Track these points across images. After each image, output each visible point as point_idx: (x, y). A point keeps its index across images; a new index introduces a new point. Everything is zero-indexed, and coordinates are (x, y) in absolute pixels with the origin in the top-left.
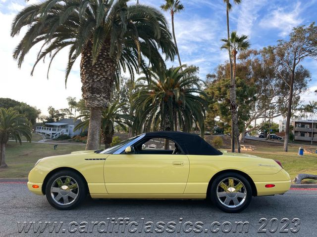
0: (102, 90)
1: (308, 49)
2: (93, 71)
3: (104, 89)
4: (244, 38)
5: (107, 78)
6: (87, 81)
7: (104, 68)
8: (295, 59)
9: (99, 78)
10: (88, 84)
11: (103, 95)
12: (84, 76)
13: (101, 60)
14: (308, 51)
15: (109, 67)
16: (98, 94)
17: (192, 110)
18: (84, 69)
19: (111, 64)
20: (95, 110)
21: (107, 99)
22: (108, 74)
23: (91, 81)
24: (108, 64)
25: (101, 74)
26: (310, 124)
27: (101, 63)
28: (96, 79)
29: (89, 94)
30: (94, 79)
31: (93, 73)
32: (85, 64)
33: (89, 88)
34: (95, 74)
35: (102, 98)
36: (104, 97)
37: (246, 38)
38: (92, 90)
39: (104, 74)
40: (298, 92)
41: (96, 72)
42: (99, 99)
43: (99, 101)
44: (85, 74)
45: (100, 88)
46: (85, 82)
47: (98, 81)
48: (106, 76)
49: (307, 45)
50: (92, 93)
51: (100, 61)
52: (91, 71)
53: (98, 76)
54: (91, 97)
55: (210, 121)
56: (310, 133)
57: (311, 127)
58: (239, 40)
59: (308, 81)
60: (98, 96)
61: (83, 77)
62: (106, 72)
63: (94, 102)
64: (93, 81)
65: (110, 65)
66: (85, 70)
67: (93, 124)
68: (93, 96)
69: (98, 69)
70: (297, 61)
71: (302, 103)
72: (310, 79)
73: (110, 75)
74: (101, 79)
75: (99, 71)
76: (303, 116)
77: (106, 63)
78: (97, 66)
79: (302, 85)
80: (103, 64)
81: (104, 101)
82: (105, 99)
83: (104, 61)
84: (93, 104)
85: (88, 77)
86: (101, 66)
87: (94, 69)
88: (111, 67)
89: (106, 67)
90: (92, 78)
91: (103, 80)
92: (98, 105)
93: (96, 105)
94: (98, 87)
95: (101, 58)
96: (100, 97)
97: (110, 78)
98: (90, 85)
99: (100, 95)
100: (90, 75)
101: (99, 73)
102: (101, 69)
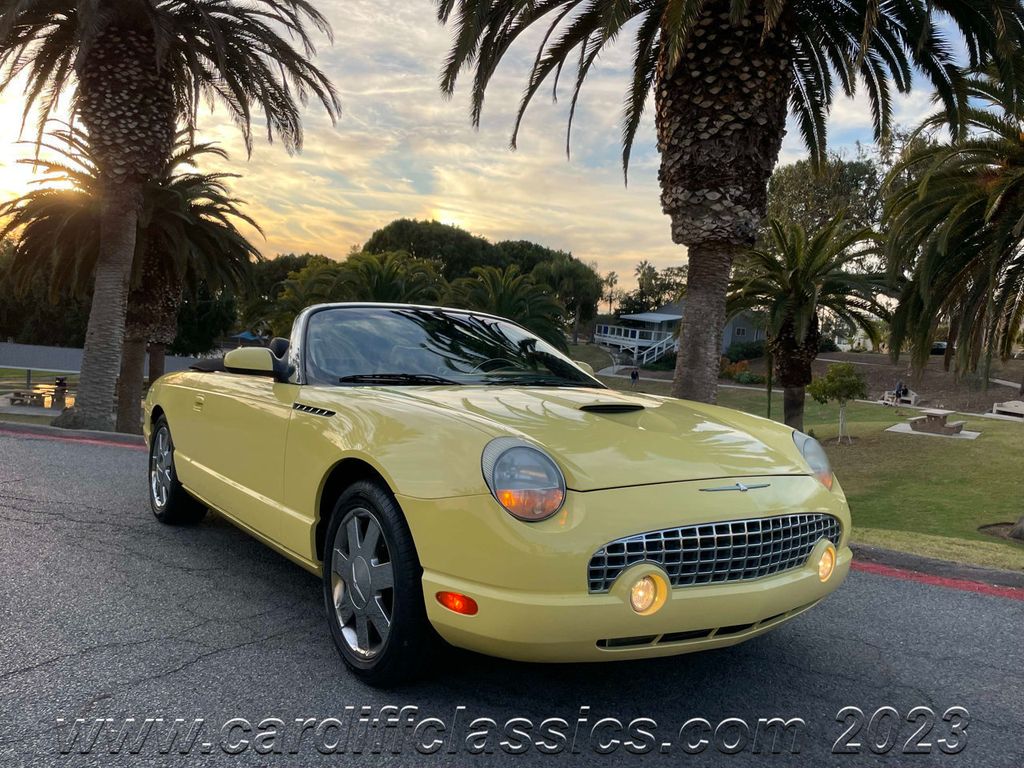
0: (732, 172)
2: (697, 101)
3: (738, 168)
5: (750, 123)
6: (675, 142)
7: (741, 84)
9: (719, 124)
10: (677, 156)
11: (732, 191)
13: (726, 51)
15: (761, 74)
16: (714, 188)
18: (665, 100)
19: (770, 63)
20: (704, 253)
21: (749, 208)
22: (756, 102)
23: (688, 142)
24: (757, 63)
25: (727, 109)
27: (726, 66)
28: (706, 130)
29: (681, 193)
30: (698, 133)
31: (698, 107)
32: (670, 78)
33: (683, 168)
34: (704, 112)
35: (728, 203)
36: (737, 201)
38: (692, 176)
39: (739, 105)
41: (708, 104)
42: (717, 207)
43: (717, 215)
44: (669, 116)
45: (721, 164)
46: (670, 146)
47: (713, 137)
48: (746, 116)
50: (693, 188)
51: (721, 56)
52: (689, 103)
53: (714, 115)
54: (688, 205)
60: (714, 196)
61: (663, 129)
62: (747, 99)
63: (698, 223)
64: (697, 141)
65: (764, 67)
66: (669, 102)
67: (698, 306)
68: (694, 201)
69: (715, 91)
73: (761, 108)
74: (725, 128)
75: (716, 98)
77: (747, 60)
78: (710, 79)
80: (733, 68)
81: (736, 214)
82: (739, 208)
83: (738, 55)
84: (697, 228)
85: (679, 128)
86: (725, 74)
87: (698, 92)
88: (769, 73)
89: (748, 76)
90: (692, 130)
91: (734, 131)
92: (712, 231)
93: (705, 234)
94: (715, 161)
95: (728, 45)
96: (719, 201)
97: (762, 122)
98: (687, 157)
99: (719, 191)
100: (683, 118)
101: (717, 107)
102: (725, 88)
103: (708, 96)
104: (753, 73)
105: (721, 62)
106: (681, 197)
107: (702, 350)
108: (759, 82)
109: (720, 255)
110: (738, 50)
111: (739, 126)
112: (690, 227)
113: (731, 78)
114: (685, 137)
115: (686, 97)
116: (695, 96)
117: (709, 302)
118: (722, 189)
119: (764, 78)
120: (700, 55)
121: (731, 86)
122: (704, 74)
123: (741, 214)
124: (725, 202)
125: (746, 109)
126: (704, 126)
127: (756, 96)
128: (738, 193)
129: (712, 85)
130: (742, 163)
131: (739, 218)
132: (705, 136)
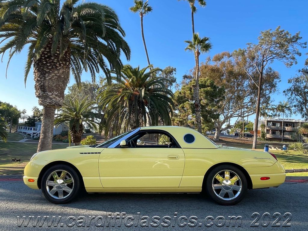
0: (55, 88)
1: (275, 52)
2: (45, 69)
4: (206, 40)
5: (59, 77)
6: (39, 79)
7: (57, 67)
8: (264, 61)
9: (51, 76)
10: (40, 83)
11: (55, 93)
12: (37, 74)
13: (53, 58)
14: (275, 54)
15: (62, 65)
17: (157, 109)
21: (59, 97)
22: (61, 72)
24: (61, 62)
25: (53, 72)
26: (281, 122)
27: (53, 62)
28: (47, 77)
31: (45, 71)
32: (37, 62)
33: (41, 86)
34: (47, 72)
35: (53, 96)
36: (56, 95)
37: (207, 39)
38: (43, 88)
39: (56, 72)
40: (268, 92)
41: (48, 70)
42: (51, 97)
43: (51, 99)
44: (37, 72)
45: (52, 86)
46: (38, 80)
47: (50, 79)
48: (58, 75)
49: (274, 48)
50: (44, 91)
51: (52, 59)
52: (43, 69)
53: (50, 74)
54: (43, 95)
55: (181, 120)
56: (281, 131)
57: (281, 125)
58: (201, 42)
59: (277, 82)
61: (35, 75)
62: (58, 70)
63: (46, 100)
64: (45, 79)
65: (63, 64)
66: (37, 68)
67: (46, 122)
69: (50, 67)
70: (265, 63)
71: (272, 103)
72: (279, 80)
74: (53, 77)
75: (50, 69)
76: (275, 115)
77: (58, 61)
78: (48, 65)
79: (273, 86)
80: (54, 63)
81: (56, 99)
82: (57, 97)
83: (56, 60)
84: (45, 102)
85: (40, 76)
86: (52, 64)
87: (46, 67)
88: (64, 65)
89: (58, 65)
90: (44, 76)
91: (55, 78)
92: (50, 103)
93: (48, 103)
94: (50, 85)
95: (53, 57)
96: (52, 95)
97: (63, 77)
98: (43, 83)
99: (51, 93)
100: (41, 73)
101: (51, 72)
102: (53, 67)
103: (48, 69)
104: (60, 64)
105: (51, 61)
106: (41, 93)
107: (47, 134)
108: (61, 67)
109: (52, 109)
110: (56, 58)
111: (57, 77)
112: (43, 101)
113: (54, 65)
114: (42, 78)
115: (42, 68)
116: (44, 68)
117: (49, 121)
118: (52, 92)
119: (63, 66)
120: (45, 58)
121: (54, 67)
122: (47, 63)
123: (57, 99)
124: (53, 95)
125: (58, 73)
126: (47, 76)
127: (61, 70)
128: (57, 93)
129: (49, 66)
130: (57, 86)
131: (57, 100)
132: (48, 78)
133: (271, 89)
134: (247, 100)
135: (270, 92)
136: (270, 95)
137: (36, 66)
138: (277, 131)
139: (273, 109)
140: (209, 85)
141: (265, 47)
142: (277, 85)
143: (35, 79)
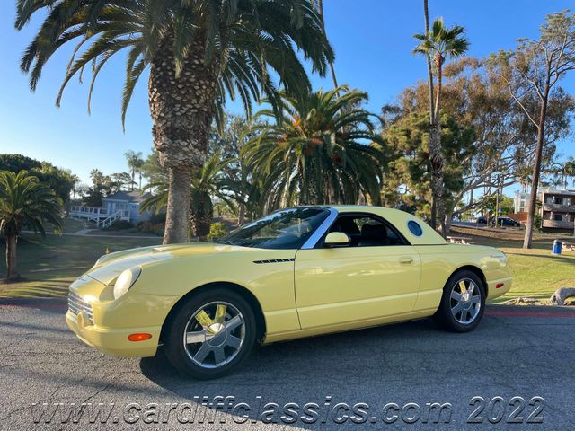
0: (192, 132)
2: (174, 96)
3: (195, 131)
4: (458, 31)
5: (200, 110)
6: (163, 115)
7: (195, 90)
8: (550, 75)
9: (185, 109)
10: (164, 122)
11: (193, 142)
12: (157, 105)
15: (204, 87)
16: (184, 139)
17: (359, 172)
18: (156, 93)
19: (207, 82)
20: (179, 172)
21: (200, 150)
22: (202, 101)
23: (170, 116)
24: (202, 82)
25: (189, 102)
26: (573, 197)
27: (188, 81)
28: (179, 111)
30: (175, 112)
31: (174, 99)
32: (158, 82)
33: (167, 128)
34: (178, 102)
35: (191, 147)
36: (195, 147)
37: (461, 31)
38: (172, 133)
39: (194, 101)
40: (552, 137)
41: (179, 98)
42: (186, 149)
43: (185, 153)
44: (158, 101)
45: (186, 128)
46: (159, 116)
47: (182, 115)
48: (198, 106)
49: (572, 49)
50: (173, 138)
52: (169, 96)
53: (183, 104)
54: (170, 147)
56: (572, 215)
57: (573, 203)
58: (448, 37)
59: (571, 118)
60: (185, 143)
61: (154, 107)
62: (198, 98)
63: (176, 157)
64: (174, 115)
65: (205, 84)
66: (158, 95)
68: (174, 145)
69: (183, 92)
70: (552, 79)
73: (205, 103)
74: (188, 111)
75: (184, 96)
76: (558, 183)
77: (198, 80)
78: (180, 86)
79: (561, 125)
80: (191, 82)
85: (165, 108)
86: (188, 85)
87: (174, 91)
88: (207, 87)
89: (198, 87)
90: (172, 110)
91: (193, 113)
92: (183, 161)
94: (184, 126)
95: (188, 71)
96: (187, 146)
97: (205, 110)
98: (169, 123)
99: (187, 142)
100: (167, 103)
101: (184, 100)
102: (188, 91)
103: (180, 95)
104: (200, 86)
106: (167, 142)
108: (203, 91)
110: (193, 74)
111: (195, 111)
113: (191, 87)
114: (168, 113)
115: (168, 93)
118: (188, 140)
119: (205, 89)
121: (190, 91)
122: (177, 83)
125: (198, 103)
126: (178, 109)
128: (196, 143)
129: (181, 89)
132: (179, 114)
133: (558, 131)
134: (508, 153)
135: (557, 137)
136: (556, 143)
137: (155, 90)
138: (565, 213)
139: (556, 172)
140: (445, 123)
141: (553, 45)
142: (570, 124)
143: (155, 116)
